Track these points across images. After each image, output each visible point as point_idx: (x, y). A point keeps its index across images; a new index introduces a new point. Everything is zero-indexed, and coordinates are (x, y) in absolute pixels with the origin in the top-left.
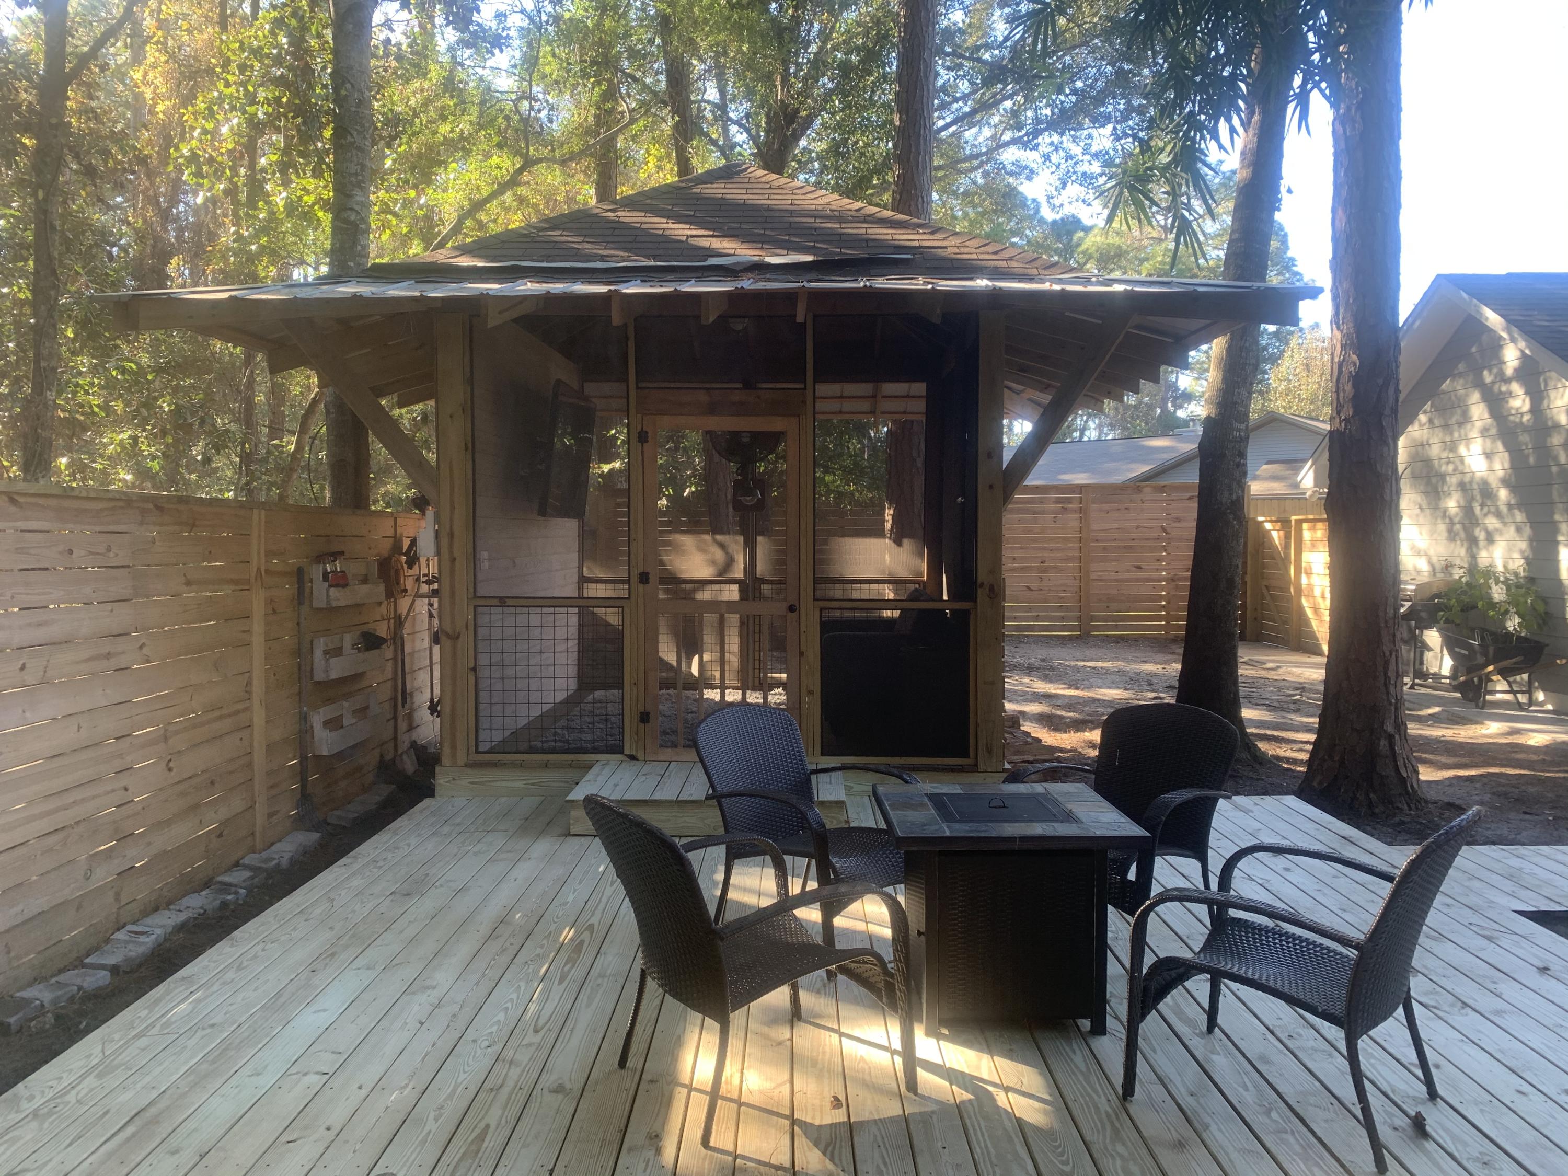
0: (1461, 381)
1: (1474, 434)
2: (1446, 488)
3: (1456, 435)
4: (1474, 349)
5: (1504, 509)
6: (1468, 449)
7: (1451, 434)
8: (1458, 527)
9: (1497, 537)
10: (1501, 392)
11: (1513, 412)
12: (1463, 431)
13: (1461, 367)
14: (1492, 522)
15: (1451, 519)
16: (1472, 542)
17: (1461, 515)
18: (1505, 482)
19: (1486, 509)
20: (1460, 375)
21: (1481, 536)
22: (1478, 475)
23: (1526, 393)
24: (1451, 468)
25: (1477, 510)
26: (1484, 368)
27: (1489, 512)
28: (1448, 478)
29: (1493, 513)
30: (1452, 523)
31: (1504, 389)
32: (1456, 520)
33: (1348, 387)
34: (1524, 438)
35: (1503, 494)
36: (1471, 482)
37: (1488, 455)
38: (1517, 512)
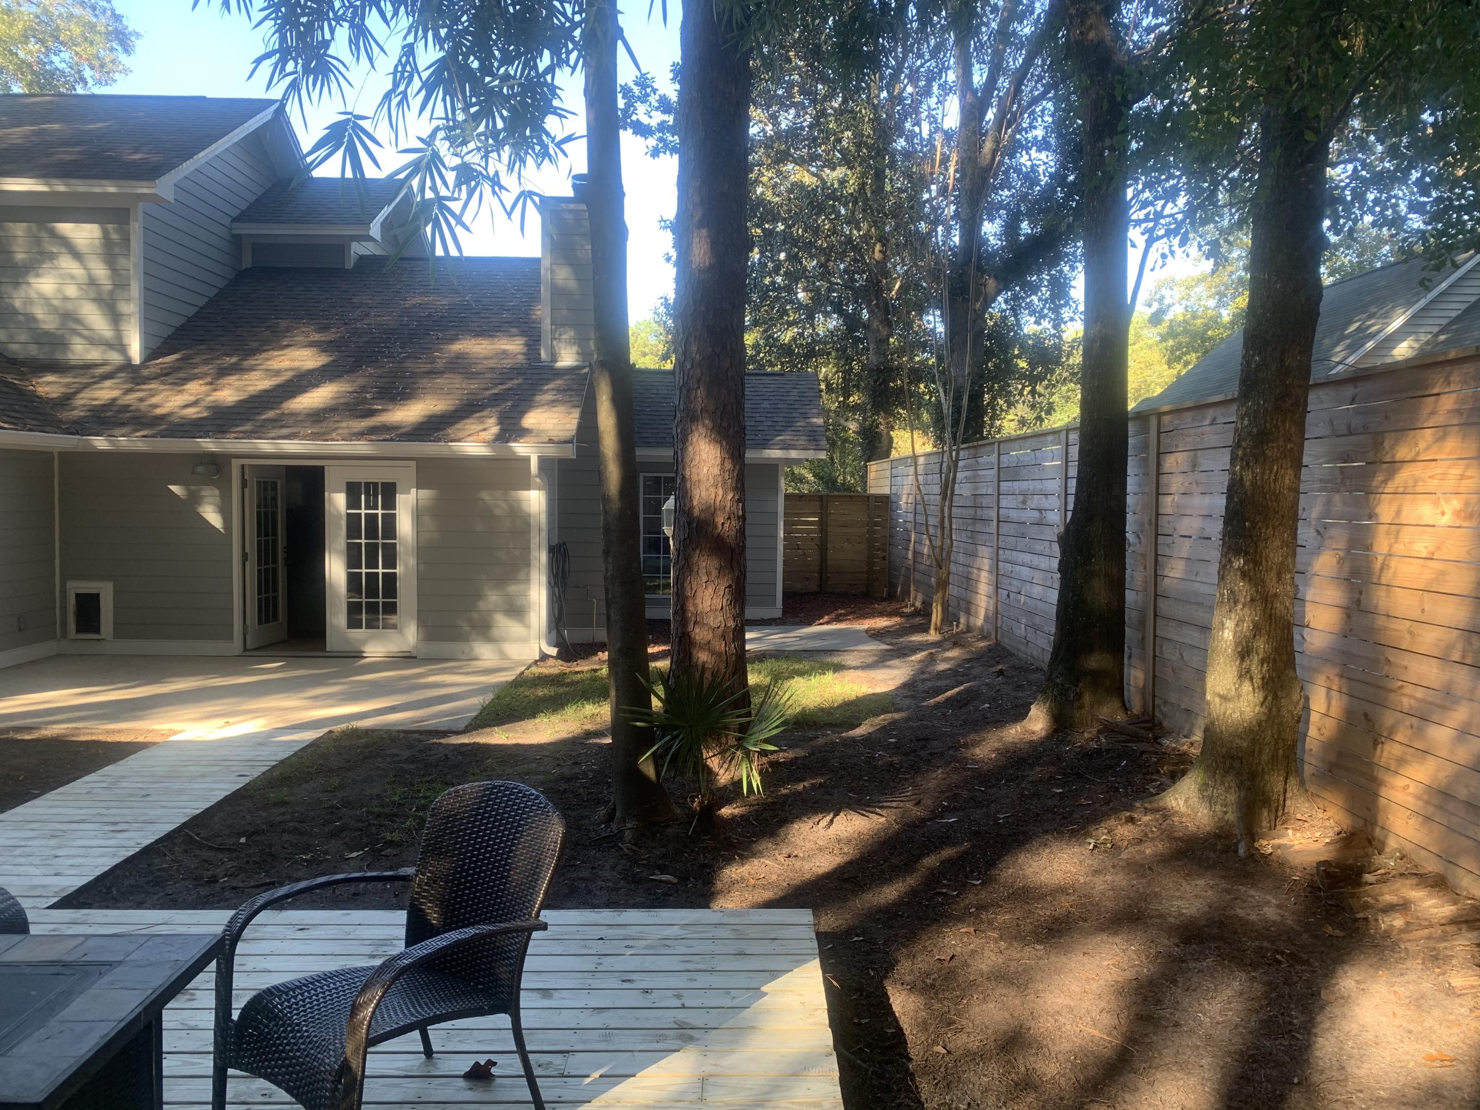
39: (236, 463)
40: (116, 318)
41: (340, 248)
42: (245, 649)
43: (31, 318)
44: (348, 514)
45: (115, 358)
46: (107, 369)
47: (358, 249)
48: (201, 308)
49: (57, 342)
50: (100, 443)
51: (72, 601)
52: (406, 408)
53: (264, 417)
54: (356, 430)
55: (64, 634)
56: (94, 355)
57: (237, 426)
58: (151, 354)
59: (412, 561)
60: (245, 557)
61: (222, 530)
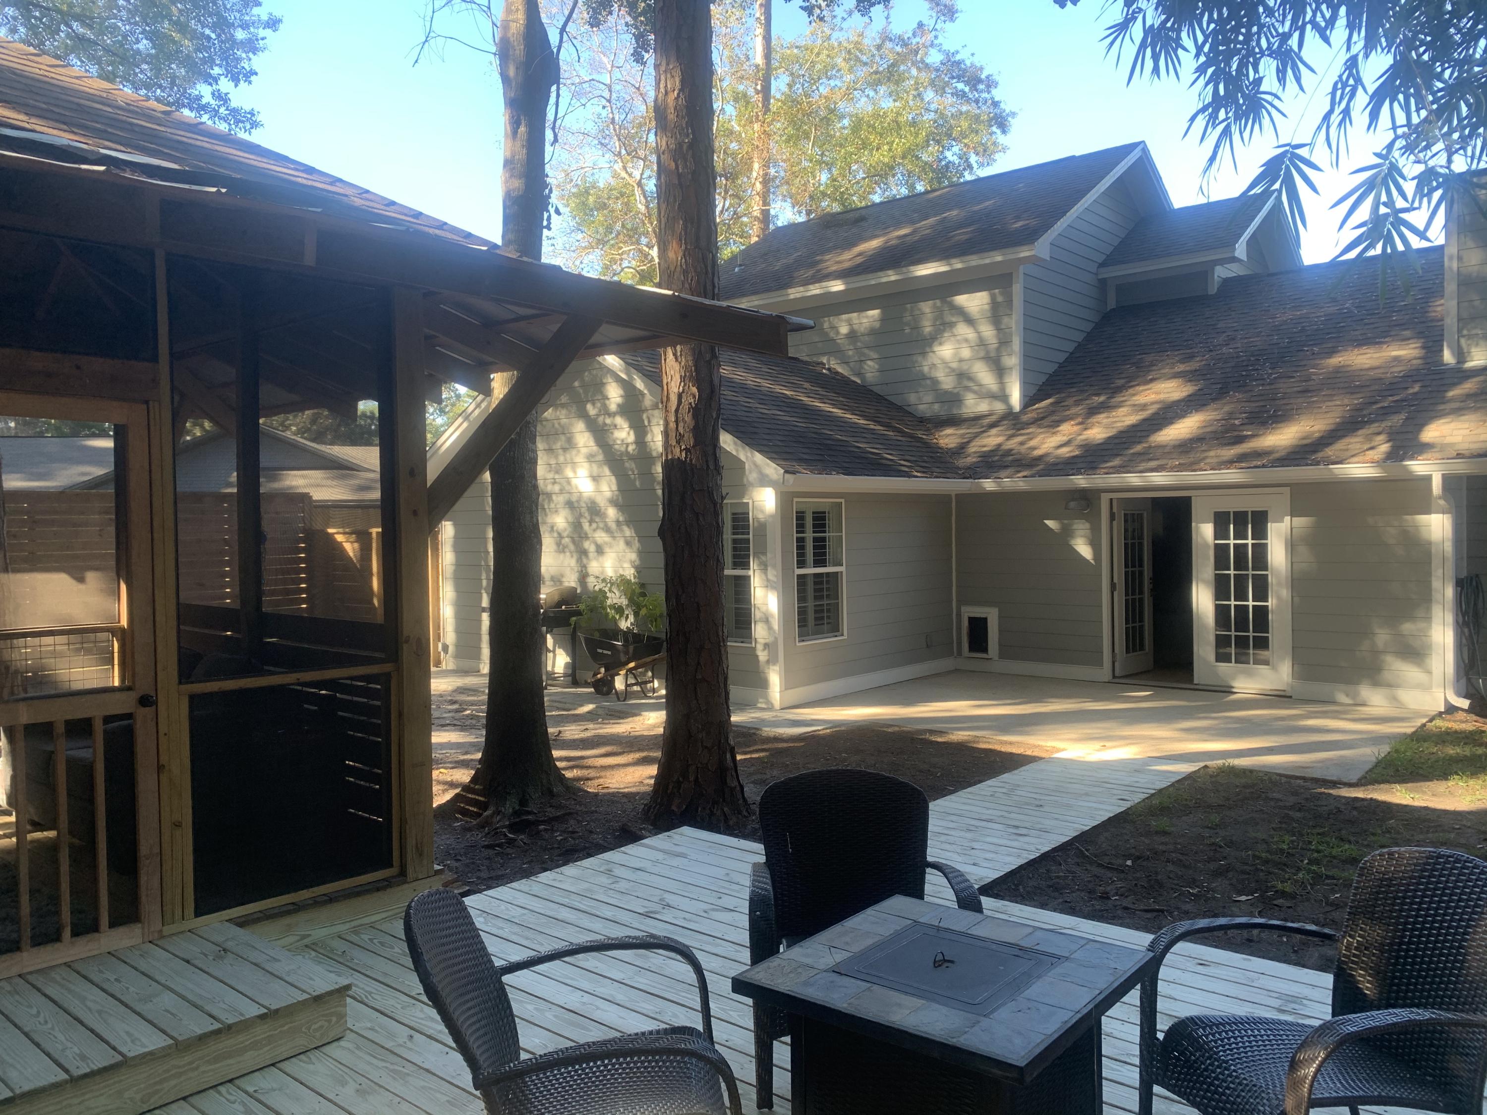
0: (564, 412)
1: (580, 459)
2: (552, 506)
3: (561, 459)
4: (576, 384)
5: (613, 526)
6: (575, 472)
7: (556, 457)
8: (566, 541)
9: (607, 550)
10: (605, 424)
11: (619, 442)
12: (568, 456)
13: (564, 399)
14: (601, 537)
15: (559, 534)
16: (583, 553)
17: (569, 530)
18: (613, 502)
19: (594, 525)
20: (563, 406)
21: (592, 548)
22: (585, 495)
23: (631, 427)
24: (557, 488)
25: (586, 526)
26: (588, 401)
27: (598, 528)
28: (554, 497)
29: (603, 529)
30: (560, 536)
31: (608, 421)
32: (565, 534)
33: (688, 418)
34: (630, 465)
35: (612, 513)
36: (578, 501)
37: (595, 479)
38: (625, 528)
39: (1105, 498)
40: (1000, 371)
41: (1203, 273)
42: (1114, 677)
43: (935, 382)
44: (1216, 545)
45: (999, 407)
46: (993, 418)
47: (1222, 272)
48: (1072, 353)
49: (954, 399)
50: (989, 485)
51: (965, 623)
52: (1278, 431)
53: (1132, 451)
54: (1225, 459)
55: (960, 653)
56: (983, 407)
57: (1107, 462)
58: (1029, 401)
59: (1285, 593)
60: (1113, 587)
61: (1092, 562)
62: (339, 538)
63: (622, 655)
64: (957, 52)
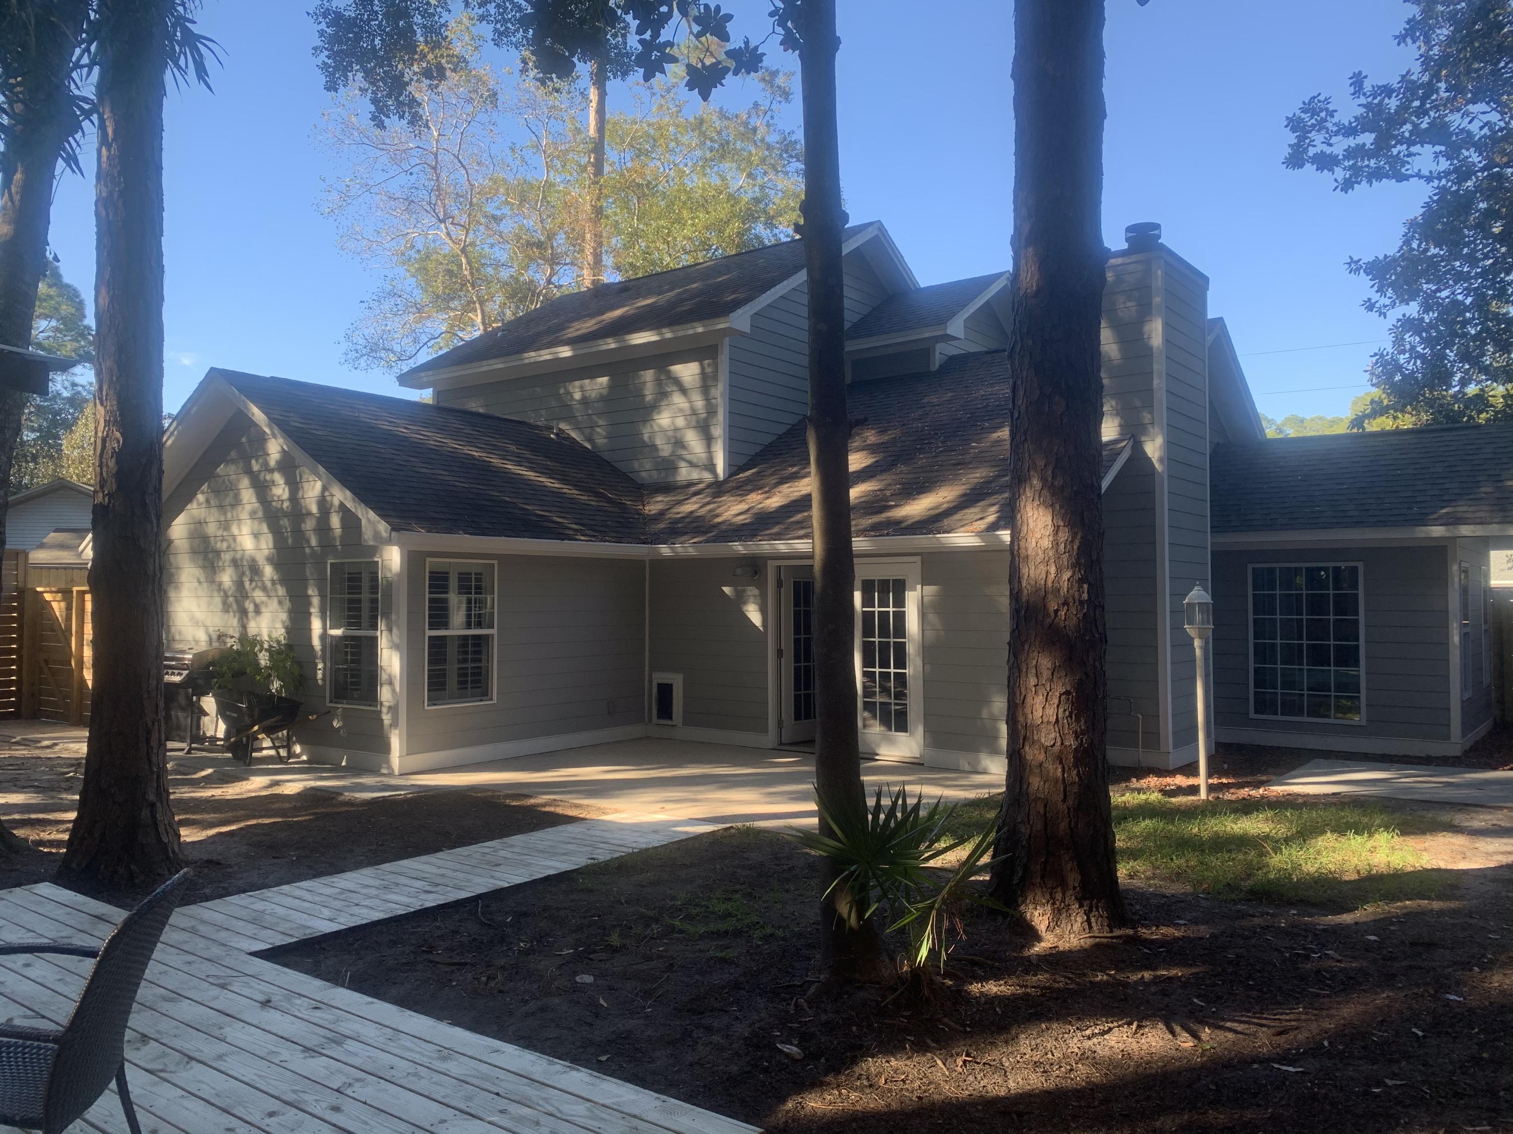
0: (233, 467)
1: (244, 515)
2: (220, 564)
3: (229, 515)
4: (244, 440)
5: (269, 584)
6: (240, 529)
7: (225, 514)
8: (231, 599)
9: (263, 609)
10: (265, 481)
11: (276, 499)
12: (235, 513)
13: (233, 454)
14: (259, 596)
15: (225, 592)
16: (243, 612)
17: (233, 588)
18: (270, 560)
19: (254, 584)
20: (233, 461)
21: (250, 607)
22: (247, 553)
23: (286, 483)
24: (225, 545)
25: (247, 584)
26: (252, 457)
27: (256, 586)
28: (222, 554)
29: (260, 588)
30: (226, 596)
31: (268, 477)
32: (230, 593)
33: (112, 463)
34: (285, 522)
35: (268, 571)
36: (242, 559)
37: (256, 535)
38: (279, 587)
39: (771, 565)
40: (708, 439)
41: (924, 351)
42: (781, 744)
43: (654, 447)
44: (863, 612)
45: (707, 477)
46: (701, 486)
47: (942, 351)
48: (793, 426)
49: (669, 466)
50: (665, 550)
51: (655, 690)
52: (916, 502)
53: (792, 520)
54: (861, 527)
55: (650, 720)
56: (695, 475)
57: (768, 529)
58: (734, 469)
59: (919, 662)
60: (780, 653)
61: (761, 628)
62: (48, 597)
63: (246, 718)
64: (793, 132)
